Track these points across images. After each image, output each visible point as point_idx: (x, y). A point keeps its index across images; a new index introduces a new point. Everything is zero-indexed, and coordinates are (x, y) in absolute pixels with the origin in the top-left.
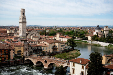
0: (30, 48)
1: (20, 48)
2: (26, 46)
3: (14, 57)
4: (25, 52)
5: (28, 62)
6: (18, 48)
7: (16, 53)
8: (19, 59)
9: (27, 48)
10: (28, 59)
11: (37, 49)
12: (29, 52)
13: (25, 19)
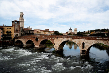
0: (22, 30)
1: (10, 29)
2: (17, 28)
3: (2, 37)
4: (15, 34)
5: (18, 44)
6: (8, 28)
7: (6, 34)
8: (8, 40)
9: (18, 29)
10: (18, 39)
11: (29, 32)
12: (21, 34)
13: (23, 20)
